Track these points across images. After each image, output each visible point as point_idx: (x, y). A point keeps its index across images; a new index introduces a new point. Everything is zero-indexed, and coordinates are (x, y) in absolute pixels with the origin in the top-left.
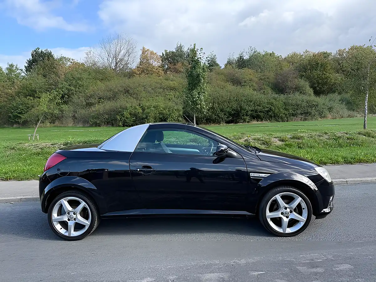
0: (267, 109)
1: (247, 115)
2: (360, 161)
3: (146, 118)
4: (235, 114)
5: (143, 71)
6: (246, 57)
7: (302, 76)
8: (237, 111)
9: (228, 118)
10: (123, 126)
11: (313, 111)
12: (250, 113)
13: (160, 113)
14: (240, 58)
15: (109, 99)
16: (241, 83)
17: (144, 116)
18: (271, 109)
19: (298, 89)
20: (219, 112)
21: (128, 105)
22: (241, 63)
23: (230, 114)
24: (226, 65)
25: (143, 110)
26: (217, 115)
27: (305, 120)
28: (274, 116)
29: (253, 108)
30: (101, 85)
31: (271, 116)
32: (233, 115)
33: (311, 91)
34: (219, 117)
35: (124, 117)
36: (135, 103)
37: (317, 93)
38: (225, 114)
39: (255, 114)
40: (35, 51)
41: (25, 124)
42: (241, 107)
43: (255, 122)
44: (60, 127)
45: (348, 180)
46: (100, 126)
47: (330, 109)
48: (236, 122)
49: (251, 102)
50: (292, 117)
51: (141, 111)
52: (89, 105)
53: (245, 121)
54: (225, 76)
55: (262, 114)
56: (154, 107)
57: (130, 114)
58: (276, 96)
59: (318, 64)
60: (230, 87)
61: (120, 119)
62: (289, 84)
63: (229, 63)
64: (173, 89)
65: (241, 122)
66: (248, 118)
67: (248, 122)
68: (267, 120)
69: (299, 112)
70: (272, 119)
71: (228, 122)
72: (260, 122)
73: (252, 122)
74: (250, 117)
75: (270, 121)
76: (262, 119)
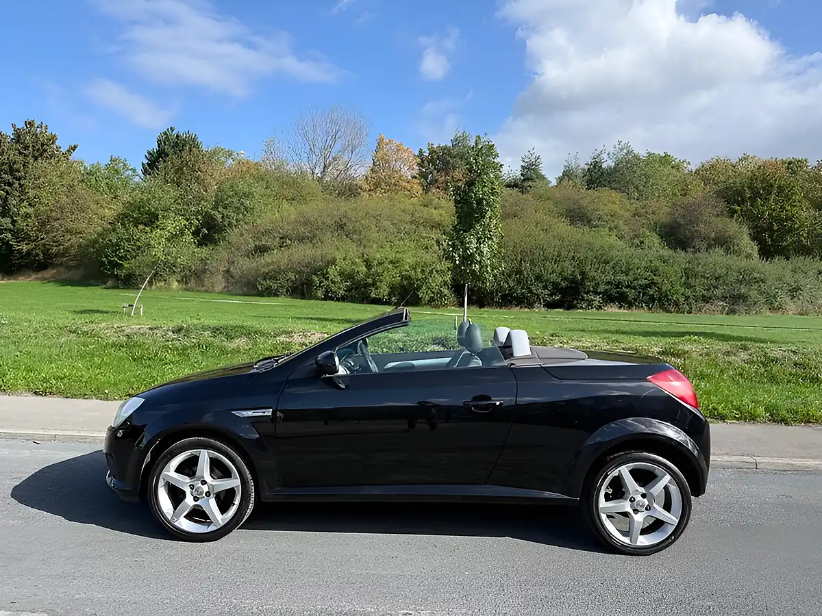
0: (643, 282)
1: (596, 293)
2: (807, 420)
3: (373, 284)
4: (567, 287)
5: (377, 185)
6: (608, 163)
7: (732, 213)
8: (573, 281)
9: (551, 295)
10: (323, 299)
11: (754, 293)
12: (602, 288)
13: (402, 276)
14: (595, 166)
15: (302, 240)
16: (589, 221)
17: (370, 281)
18: (653, 283)
19: (723, 242)
20: (532, 281)
21: (339, 256)
22: (596, 177)
23: (556, 288)
24: (561, 180)
25: (369, 267)
26: (528, 288)
27: (732, 312)
28: (660, 300)
29: (610, 278)
30: (290, 211)
31: (652, 299)
32: (564, 291)
33: (753, 248)
34: (531, 291)
35: (327, 279)
36: (353, 251)
37: (767, 252)
38: (545, 288)
39: (614, 292)
40: (165, 134)
41: (129, 282)
42: (583, 273)
43: (612, 310)
44: (198, 291)
45: (759, 460)
46: (277, 296)
47: (794, 292)
48: (570, 307)
49: (607, 262)
50: (701, 304)
51: (364, 269)
52: (262, 250)
53: (590, 304)
54: (556, 204)
55: (631, 294)
56: (391, 262)
57: (341, 274)
58: (668, 253)
59: (772, 186)
60: (563, 227)
61: (320, 283)
62: (702, 228)
63: (567, 175)
64: (437, 225)
65: (581, 308)
66: (597, 299)
67: (599, 308)
68: (642, 306)
69: (718, 292)
70: (653, 305)
71: (550, 305)
72: (625, 311)
73: (606, 309)
74: (604, 296)
75: (650, 309)
76: (630, 305)
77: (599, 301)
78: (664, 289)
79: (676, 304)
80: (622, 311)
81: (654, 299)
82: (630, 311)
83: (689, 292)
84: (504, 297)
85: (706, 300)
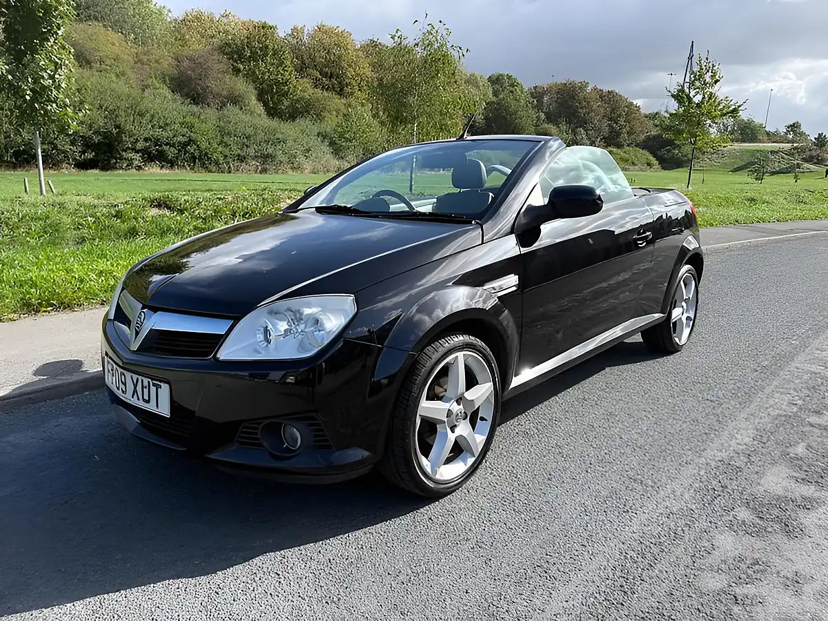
0: (180, 139)
1: (135, 151)
4: (100, 143)
8: (106, 135)
9: (83, 152)
12: (140, 145)
18: (191, 141)
23: (88, 145)
27: (264, 171)
28: (200, 159)
29: (149, 133)
31: (194, 158)
32: (97, 148)
34: (55, 147)
38: (73, 143)
39: (153, 150)
42: (117, 127)
43: (154, 170)
48: (106, 167)
49: (141, 115)
53: (130, 164)
55: (171, 152)
58: (195, 108)
62: (212, 84)
65: (121, 168)
66: (137, 158)
67: (139, 168)
68: (184, 166)
70: (195, 164)
71: (83, 165)
72: (168, 171)
73: (147, 169)
74: (143, 155)
75: (192, 169)
76: (172, 164)
77: (139, 160)
78: (203, 147)
79: (217, 163)
80: (164, 171)
82: (172, 171)
83: (227, 152)
84: (17, 154)
85: (242, 159)
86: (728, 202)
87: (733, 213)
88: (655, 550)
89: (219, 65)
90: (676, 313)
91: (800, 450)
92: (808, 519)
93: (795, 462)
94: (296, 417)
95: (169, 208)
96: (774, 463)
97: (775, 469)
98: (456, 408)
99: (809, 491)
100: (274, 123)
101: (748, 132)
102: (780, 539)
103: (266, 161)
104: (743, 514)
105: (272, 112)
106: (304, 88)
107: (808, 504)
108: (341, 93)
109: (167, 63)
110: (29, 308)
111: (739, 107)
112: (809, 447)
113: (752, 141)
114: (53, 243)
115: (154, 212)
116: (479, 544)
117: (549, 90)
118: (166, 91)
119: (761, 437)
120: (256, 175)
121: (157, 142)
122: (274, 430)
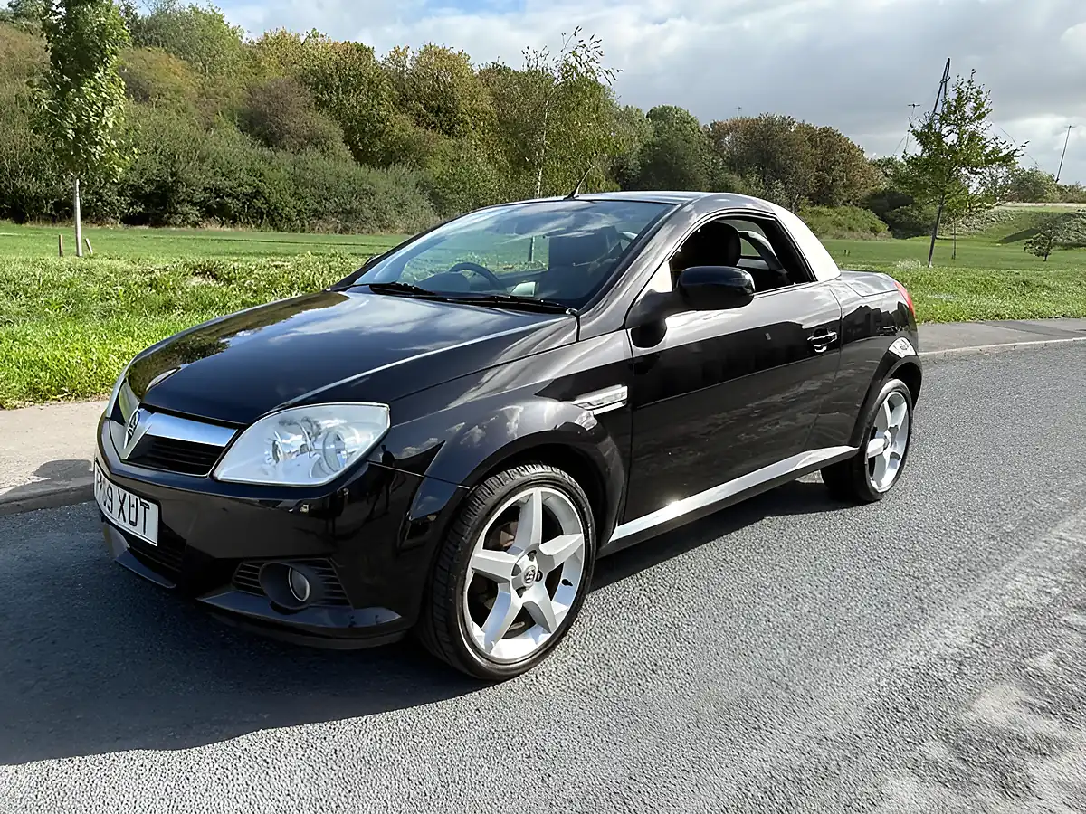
0: (249, 190)
7: (322, 105)
9: (132, 205)
12: (198, 196)
18: (258, 193)
19: (317, 141)
27: (345, 230)
28: (269, 214)
29: (209, 182)
31: (260, 214)
33: (346, 153)
34: (100, 198)
39: (213, 202)
43: (213, 228)
50: (313, 220)
55: (234, 206)
58: (266, 152)
65: (175, 224)
66: (194, 213)
67: (195, 224)
68: (249, 223)
69: (331, 205)
70: (262, 221)
72: (229, 229)
73: (205, 225)
74: (201, 208)
75: (258, 226)
76: (234, 220)
77: (197, 216)
78: (273, 200)
79: (288, 219)
80: (226, 229)
81: (262, 214)
82: (233, 229)
83: (299, 205)
85: (318, 215)
86: (987, 287)
87: (991, 303)
88: (791, 790)
89: (300, 98)
90: (874, 446)
91: (1046, 662)
92: (1041, 772)
93: (1033, 681)
94: (307, 560)
95: (215, 277)
96: (999, 678)
97: (1000, 689)
98: (527, 564)
99: (1051, 727)
100: (360, 171)
101: (1030, 187)
102: (989, 796)
103: (349, 218)
104: (936, 750)
105: (361, 156)
106: (403, 126)
107: (1045, 748)
108: (449, 132)
109: (238, 98)
110: (36, 394)
111: (1015, 151)
112: (1060, 660)
113: (1035, 200)
114: (77, 316)
115: (197, 281)
116: (539, 752)
117: (734, 127)
118: (234, 131)
119: (986, 636)
120: (335, 235)
121: (218, 192)
122: (280, 574)
